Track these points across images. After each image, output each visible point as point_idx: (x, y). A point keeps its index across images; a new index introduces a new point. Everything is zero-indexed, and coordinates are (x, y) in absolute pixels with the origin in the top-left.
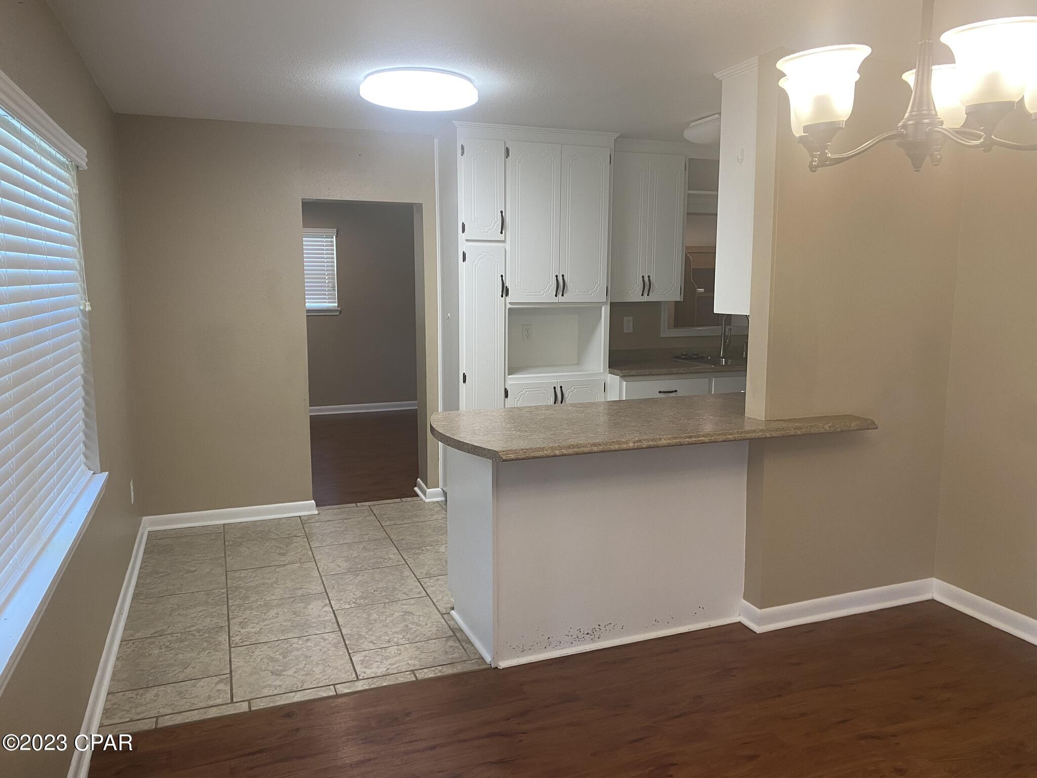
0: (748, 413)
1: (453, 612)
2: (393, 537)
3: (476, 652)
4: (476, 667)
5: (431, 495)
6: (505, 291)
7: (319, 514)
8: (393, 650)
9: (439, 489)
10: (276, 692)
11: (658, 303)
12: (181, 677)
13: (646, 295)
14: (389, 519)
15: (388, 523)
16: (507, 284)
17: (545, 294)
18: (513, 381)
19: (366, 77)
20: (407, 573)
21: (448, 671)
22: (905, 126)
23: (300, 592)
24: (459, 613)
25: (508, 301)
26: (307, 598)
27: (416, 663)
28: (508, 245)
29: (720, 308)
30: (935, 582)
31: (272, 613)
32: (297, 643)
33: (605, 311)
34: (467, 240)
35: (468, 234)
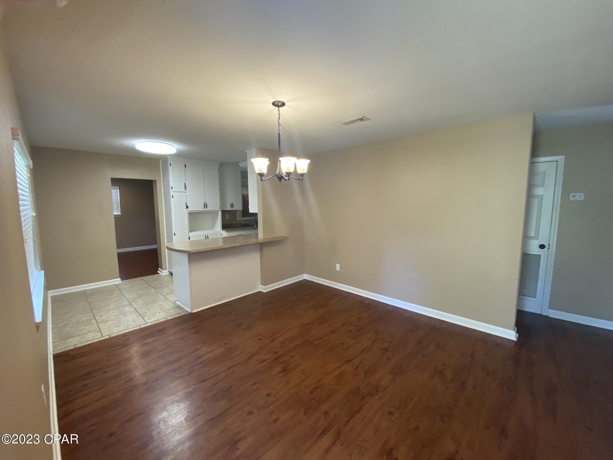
0: (259, 237)
1: (176, 302)
2: (153, 286)
3: (185, 310)
4: (185, 314)
5: (163, 273)
6: (187, 207)
7: (122, 283)
8: (158, 314)
9: (167, 271)
10: (118, 331)
11: (236, 210)
12: (80, 334)
13: (232, 208)
14: (150, 281)
15: (149, 282)
16: (188, 205)
17: (201, 208)
18: (191, 234)
19: (137, 143)
20: (159, 294)
21: (177, 316)
22: (277, 174)
23: (120, 305)
24: (178, 301)
25: (188, 210)
26: (124, 306)
27: (165, 316)
28: (187, 193)
29: (251, 211)
30: (305, 275)
31: (111, 312)
32: (123, 318)
33: (220, 213)
34: (173, 192)
35: (173, 190)
